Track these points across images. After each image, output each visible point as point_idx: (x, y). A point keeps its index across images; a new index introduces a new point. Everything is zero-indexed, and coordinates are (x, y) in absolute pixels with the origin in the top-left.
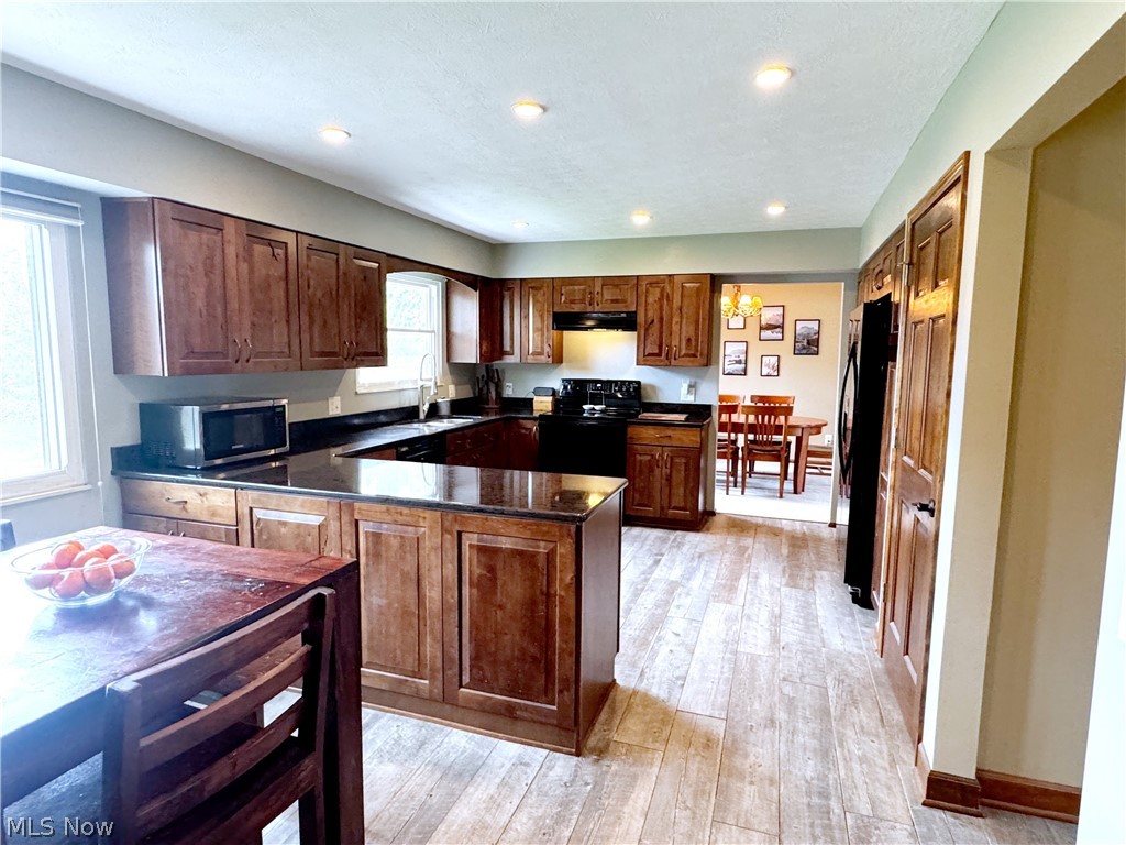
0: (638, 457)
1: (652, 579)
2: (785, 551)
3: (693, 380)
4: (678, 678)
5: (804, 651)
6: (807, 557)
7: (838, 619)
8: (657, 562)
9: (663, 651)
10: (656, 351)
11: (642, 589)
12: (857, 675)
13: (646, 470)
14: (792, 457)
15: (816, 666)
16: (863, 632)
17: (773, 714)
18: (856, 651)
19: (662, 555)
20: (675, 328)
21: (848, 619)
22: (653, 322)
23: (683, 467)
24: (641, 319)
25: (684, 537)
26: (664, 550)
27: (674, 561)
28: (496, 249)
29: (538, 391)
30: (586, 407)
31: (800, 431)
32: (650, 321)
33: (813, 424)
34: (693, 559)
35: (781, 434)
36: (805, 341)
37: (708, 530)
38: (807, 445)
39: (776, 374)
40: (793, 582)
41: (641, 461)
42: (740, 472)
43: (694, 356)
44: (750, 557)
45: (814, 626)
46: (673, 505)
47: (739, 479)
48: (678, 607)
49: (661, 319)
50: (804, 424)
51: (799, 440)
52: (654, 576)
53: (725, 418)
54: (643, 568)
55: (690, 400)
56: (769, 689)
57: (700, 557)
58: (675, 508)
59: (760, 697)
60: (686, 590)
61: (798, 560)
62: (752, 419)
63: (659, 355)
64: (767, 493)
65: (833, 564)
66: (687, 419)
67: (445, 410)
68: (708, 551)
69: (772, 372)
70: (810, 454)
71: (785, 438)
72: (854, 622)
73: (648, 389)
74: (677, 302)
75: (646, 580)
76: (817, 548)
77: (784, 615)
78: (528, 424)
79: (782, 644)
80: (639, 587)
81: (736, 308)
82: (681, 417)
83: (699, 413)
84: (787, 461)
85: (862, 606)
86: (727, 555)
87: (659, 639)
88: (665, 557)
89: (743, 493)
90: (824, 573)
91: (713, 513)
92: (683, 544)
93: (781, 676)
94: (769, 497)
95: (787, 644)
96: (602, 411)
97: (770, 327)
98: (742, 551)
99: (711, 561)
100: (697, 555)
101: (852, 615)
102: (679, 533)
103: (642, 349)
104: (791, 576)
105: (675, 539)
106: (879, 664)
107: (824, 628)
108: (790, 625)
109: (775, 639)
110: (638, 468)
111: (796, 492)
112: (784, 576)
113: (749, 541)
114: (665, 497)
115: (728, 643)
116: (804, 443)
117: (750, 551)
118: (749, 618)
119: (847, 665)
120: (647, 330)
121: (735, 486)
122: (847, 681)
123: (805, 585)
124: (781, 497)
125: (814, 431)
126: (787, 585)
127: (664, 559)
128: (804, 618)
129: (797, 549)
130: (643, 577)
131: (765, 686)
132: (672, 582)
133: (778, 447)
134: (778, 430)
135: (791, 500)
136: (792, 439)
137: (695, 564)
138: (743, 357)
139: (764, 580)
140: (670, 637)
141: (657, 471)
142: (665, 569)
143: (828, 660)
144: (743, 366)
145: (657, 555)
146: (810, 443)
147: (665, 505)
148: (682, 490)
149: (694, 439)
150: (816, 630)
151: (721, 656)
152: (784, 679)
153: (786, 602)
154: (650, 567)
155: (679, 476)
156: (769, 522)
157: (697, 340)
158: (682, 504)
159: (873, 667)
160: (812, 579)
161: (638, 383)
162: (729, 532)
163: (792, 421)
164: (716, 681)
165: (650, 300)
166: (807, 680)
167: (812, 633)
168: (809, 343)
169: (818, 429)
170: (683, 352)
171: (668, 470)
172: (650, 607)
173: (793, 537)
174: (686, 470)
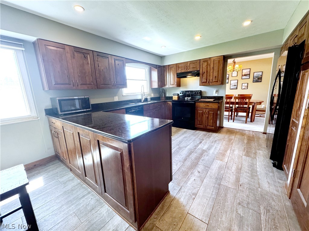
0: (199, 111)
1: (197, 148)
2: (246, 141)
3: (217, 89)
4: (193, 194)
5: (250, 189)
6: (254, 145)
7: (266, 173)
8: (201, 142)
9: (192, 179)
10: (205, 81)
11: (193, 152)
12: (277, 208)
13: (201, 115)
14: (251, 111)
15: (255, 198)
16: (278, 182)
17: (231, 226)
18: (276, 192)
19: (203, 140)
20: (211, 74)
21: (271, 174)
22: (204, 73)
23: (212, 114)
24: (201, 72)
25: (212, 135)
26: (204, 138)
27: (206, 143)
28: (162, 58)
29: (174, 95)
30: (185, 98)
31: (254, 104)
32: (203, 73)
33: (258, 102)
34: (213, 142)
35: (247, 105)
36: (257, 78)
37: (220, 133)
38: (256, 108)
39: (247, 88)
40: (248, 154)
41: (200, 113)
42: (233, 116)
43: (217, 82)
44: (232, 144)
45: (255, 176)
46: (209, 125)
47: (233, 117)
48: (203, 160)
49: (207, 71)
50: (255, 102)
51: (253, 107)
52: (198, 147)
53: (228, 100)
54: (196, 144)
55: (216, 95)
56: (231, 208)
57: (215, 142)
58: (210, 126)
59: (226, 212)
60: (207, 154)
61: (250, 145)
62: (237, 101)
63: (206, 82)
64: (241, 122)
65: (264, 148)
66: (214, 101)
67: (149, 100)
68: (218, 140)
69: (245, 88)
70: (257, 111)
71: (248, 106)
72: (274, 176)
73: (204, 93)
74: (212, 66)
75: (195, 149)
76: (258, 141)
77: (243, 169)
78: (170, 103)
79: (240, 183)
80: (192, 151)
81: (234, 69)
82: (212, 100)
83: (218, 99)
84: (249, 112)
85: (277, 169)
86: (224, 142)
87: (192, 174)
88: (204, 141)
89: (233, 122)
90: (261, 152)
91: (223, 127)
92: (210, 137)
93: (238, 201)
94: (242, 123)
95: (243, 184)
96: (190, 99)
97: (245, 75)
98: (230, 140)
99: (219, 143)
100: (214, 141)
101: (273, 172)
102: (210, 133)
103: (201, 81)
104: (247, 152)
105: (209, 135)
106: (288, 203)
107: (260, 178)
108: (245, 174)
109: (238, 180)
110: (198, 115)
111: (251, 121)
112: (244, 151)
113: (233, 137)
114: (207, 123)
115: (218, 179)
116: (255, 107)
117: (233, 141)
118: (228, 169)
119: (271, 201)
120: (202, 75)
121: (231, 119)
122: (271, 211)
123: (252, 156)
124: (246, 123)
125: (259, 104)
126: (245, 155)
127: (203, 142)
128: (251, 171)
129: (250, 141)
130: (195, 147)
131: (230, 206)
132: (204, 150)
133: (246, 109)
134: (246, 103)
135: (249, 124)
136: (251, 106)
137: (213, 144)
138: (236, 84)
139: (236, 152)
140: (196, 173)
141: (204, 116)
142: (203, 145)
143: (261, 195)
144: (236, 87)
145: (201, 140)
146: (257, 107)
147: (206, 125)
148: (212, 121)
149: (216, 106)
150: (256, 178)
151: (213, 185)
152: (239, 204)
153: (244, 163)
154: (198, 144)
155: (211, 117)
156: (241, 131)
157: (218, 77)
158: (212, 125)
159: (285, 205)
160: (255, 153)
161: (201, 91)
162: (227, 134)
163: (251, 101)
164: (209, 199)
165: (204, 66)
166: (250, 206)
167: (255, 179)
168: (258, 79)
169: (260, 103)
170: (214, 81)
171: (208, 115)
172: (193, 159)
173: (249, 137)
174: (213, 115)
